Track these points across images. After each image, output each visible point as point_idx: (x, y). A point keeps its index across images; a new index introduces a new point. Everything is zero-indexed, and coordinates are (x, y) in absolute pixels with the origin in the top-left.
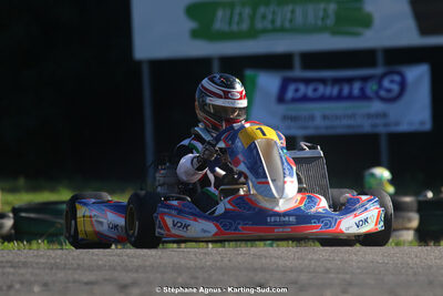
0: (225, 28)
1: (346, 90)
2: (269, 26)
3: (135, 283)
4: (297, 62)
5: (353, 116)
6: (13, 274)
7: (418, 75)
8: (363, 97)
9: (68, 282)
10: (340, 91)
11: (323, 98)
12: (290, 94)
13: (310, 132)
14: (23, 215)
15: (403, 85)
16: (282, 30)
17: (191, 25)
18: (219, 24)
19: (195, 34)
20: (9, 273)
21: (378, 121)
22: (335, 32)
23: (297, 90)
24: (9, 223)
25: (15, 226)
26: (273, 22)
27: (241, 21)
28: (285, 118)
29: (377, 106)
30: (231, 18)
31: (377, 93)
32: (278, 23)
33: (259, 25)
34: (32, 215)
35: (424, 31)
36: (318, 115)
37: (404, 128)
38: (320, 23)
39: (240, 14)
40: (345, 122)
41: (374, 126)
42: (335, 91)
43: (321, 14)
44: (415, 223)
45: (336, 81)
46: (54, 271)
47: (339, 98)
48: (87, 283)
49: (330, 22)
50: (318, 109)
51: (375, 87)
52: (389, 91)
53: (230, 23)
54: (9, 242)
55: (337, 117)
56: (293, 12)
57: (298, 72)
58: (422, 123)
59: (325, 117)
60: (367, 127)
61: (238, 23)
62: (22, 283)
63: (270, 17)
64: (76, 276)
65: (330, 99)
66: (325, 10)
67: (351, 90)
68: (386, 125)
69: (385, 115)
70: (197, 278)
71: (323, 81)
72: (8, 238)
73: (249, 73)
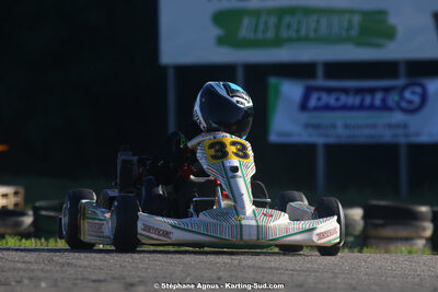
0: (251, 36)
1: (368, 100)
2: (294, 35)
4: (320, 71)
5: (374, 126)
6: (24, 270)
8: (385, 107)
9: (76, 279)
10: (363, 100)
11: (345, 108)
12: (313, 102)
13: (331, 140)
14: (43, 213)
15: (424, 98)
16: (307, 39)
17: (216, 32)
19: (221, 41)
20: (20, 269)
21: (400, 131)
22: (359, 43)
23: (319, 99)
24: (28, 220)
25: (34, 223)
26: (298, 31)
27: (266, 29)
28: (307, 126)
29: (398, 117)
30: (257, 26)
31: (398, 104)
32: (303, 32)
33: (284, 34)
34: (52, 214)
36: (340, 123)
37: (424, 139)
38: (344, 33)
39: (266, 23)
40: (367, 132)
41: (395, 136)
43: (346, 24)
44: (429, 233)
45: (359, 91)
46: (65, 268)
47: (361, 107)
48: (94, 281)
49: (354, 33)
50: (340, 118)
51: (396, 98)
52: (410, 102)
53: (256, 30)
54: (27, 239)
55: (358, 127)
56: (318, 22)
57: (320, 82)
59: (346, 126)
60: (387, 136)
61: (263, 32)
62: (31, 279)
63: (295, 27)
65: (352, 108)
66: (350, 21)
67: (373, 99)
68: (407, 135)
69: (405, 126)
71: (346, 91)
72: (26, 235)
73: (273, 81)
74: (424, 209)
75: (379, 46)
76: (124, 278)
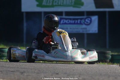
1: (76, 22)
2: (57, 4)
3: (24, 72)
4: (64, 14)
5: (78, 28)
7: (95, 18)
8: (81, 24)
9: (7, 71)
10: (75, 22)
11: (70, 24)
15: (91, 21)
16: (60, 5)
18: (44, 3)
19: (38, 6)
22: (74, 7)
23: (63, 21)
26: (58, 3)
27: (50, 2)
29: (84, 26)
31: (84, 23)
32: (59, 4)
33: (54, 4)
35: (97, 7)
37: (91, 32)
38: (70, 4)
40: (76, 30)
41: (83, 31)
42: (73, 22)
43: (70, 2)
45: (74, 19)
46: (3, 67)
47: (74, 23)
48: (12, 71)
49: (73, 4)
50: (69, 26)
52: (87, 22)
53: (47, 3)
55: (74, 29)
56: (63, 1)
57: (64, 17)
58: (95, 31)
59: (70, 28)
60: (81, 31)
63: (57, 2)
64: (9, 69)
67: (77, 22)
68: (86, 31)
69: (86, 28)
70: (40, 71)
71: (70, 19)
75: (80, 7)
76: (19, 71)
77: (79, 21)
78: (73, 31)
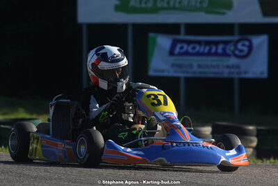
1: (214, 49)
2: (166, 5)
4: (183, 29)
5: (218, 66)
7: (261, 42)
10: (210, 49)
11: (198, 54)
12: (177, 50)
13: (189, 75)
15: (250, 48)
16: (174, 8)
21: (233, 70)
22: (208, 12)
23: (182, 48)
26: (168, 3)
27: (147, 1)
28: (173, 65)
29: (233, 61)
31: (233, 52)
32: (171, 4)
33: (159, 5)
34: (8, 127)
35: (265, 14)
36: (195, 64)
37: (250, 75)
38: (198, 5)
40: (212, 70)
41: (233, 73)
42: (207, 49)
44: (254, 144)
45: (207, 43)
47: (209, 54)
49: (205, 5)
50: (195, 61)
51: (232, 48)
52: (241, 51)
53: (141, 3)
55: (207, 66)
57: (182, 37)
58: (262, 73)
59: (199, 66)
60: (226, 73)
61: (146, 3)
65: (202, 54)
67: (217, 49)
68: (239, 73)
69: (238, 67)
71: (199, 43)
73: (151, 35)
74: (251, 128)
77: (221, 47)
78: (205, 73)
